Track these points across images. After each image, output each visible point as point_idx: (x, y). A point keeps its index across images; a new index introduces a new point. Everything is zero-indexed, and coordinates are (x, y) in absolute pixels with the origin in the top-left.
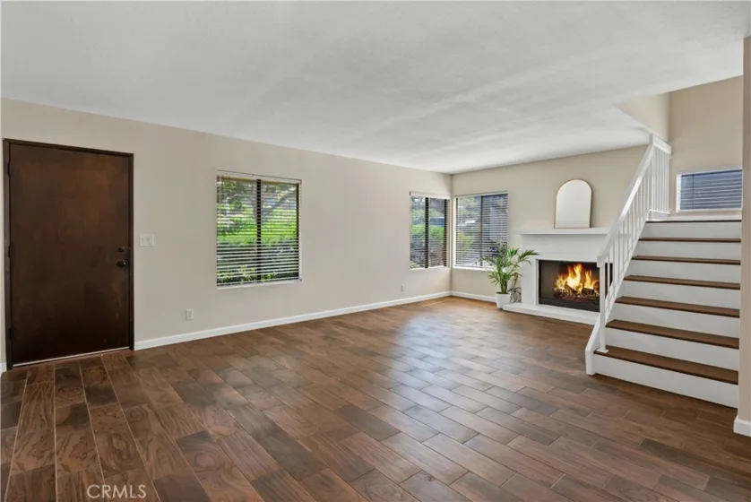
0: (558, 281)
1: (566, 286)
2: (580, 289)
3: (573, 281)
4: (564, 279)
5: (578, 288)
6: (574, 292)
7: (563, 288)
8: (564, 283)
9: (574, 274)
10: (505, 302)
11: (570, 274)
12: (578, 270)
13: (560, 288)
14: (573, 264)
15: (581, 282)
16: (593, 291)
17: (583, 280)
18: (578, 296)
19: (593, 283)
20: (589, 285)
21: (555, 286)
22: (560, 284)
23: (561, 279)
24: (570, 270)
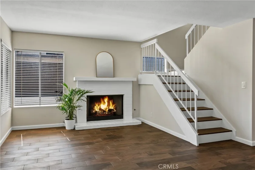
0: (95, 107)
1: (100, 109)
2: (107, 110)
3: (104, 106)
4: (99, 105)
5: (106, 109)
6: (104, 111)
7: (98, 110)
8: (99, 107)
9: (104, 102)
10: (68, 124)
11: (102, 102)
12: (106, 100)
13: (97, 110)
14: (103, 97)
15: (107, 106)
16: (113, 110)
17: (109, 105)
18: (107, 113)
19: (114, 106)
20: (112, 107)
21: (94, 110)
22: (97, 108)
23: (97, 105)
24: (102, 100)
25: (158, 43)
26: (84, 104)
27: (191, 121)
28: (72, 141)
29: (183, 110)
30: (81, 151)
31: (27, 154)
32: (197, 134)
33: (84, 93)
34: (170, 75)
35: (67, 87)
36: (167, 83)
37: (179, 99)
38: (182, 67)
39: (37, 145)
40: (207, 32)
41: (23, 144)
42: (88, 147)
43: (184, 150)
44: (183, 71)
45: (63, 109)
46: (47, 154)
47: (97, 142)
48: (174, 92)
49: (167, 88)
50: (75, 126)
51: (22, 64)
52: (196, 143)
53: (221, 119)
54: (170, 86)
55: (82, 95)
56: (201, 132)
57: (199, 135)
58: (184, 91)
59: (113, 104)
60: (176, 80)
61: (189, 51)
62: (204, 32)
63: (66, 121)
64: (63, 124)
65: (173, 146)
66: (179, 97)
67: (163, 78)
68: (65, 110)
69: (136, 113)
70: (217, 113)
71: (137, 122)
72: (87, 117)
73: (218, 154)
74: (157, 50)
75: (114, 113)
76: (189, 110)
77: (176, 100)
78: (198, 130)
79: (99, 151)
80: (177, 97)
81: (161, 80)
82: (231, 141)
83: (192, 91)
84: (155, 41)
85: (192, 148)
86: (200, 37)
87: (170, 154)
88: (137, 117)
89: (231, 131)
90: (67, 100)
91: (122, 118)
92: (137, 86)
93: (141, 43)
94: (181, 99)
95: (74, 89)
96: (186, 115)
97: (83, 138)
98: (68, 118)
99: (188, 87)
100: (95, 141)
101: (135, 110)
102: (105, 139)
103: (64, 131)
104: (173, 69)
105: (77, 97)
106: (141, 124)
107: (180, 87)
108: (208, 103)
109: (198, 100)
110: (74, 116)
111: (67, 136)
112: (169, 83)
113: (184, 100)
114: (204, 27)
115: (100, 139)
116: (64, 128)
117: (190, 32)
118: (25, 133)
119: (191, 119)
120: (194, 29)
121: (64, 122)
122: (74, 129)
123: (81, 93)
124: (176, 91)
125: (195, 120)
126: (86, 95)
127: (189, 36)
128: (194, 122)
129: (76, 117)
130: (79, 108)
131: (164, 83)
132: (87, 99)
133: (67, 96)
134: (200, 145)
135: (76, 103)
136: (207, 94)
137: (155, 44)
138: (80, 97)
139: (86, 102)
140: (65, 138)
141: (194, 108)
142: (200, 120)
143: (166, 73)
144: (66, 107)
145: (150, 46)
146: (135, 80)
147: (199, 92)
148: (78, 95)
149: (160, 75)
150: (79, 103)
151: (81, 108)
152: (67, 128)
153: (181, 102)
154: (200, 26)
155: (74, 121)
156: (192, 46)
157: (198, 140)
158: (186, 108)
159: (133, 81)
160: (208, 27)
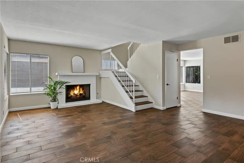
0: (71, 92)
1: (74, 94)
2: (79, 94)
3: (76, 92)
4: (73, 91)
5: (78, 94)
6: (77, 95)
7: (73, 95)
8: (73, 93)
9: (77, 89)
10: (53, 105)
12: (78, 88)
13: (72, 95)
14: (76, 86)
16: (83, 94)
17: (80, 91)
18: (78, 96)
19: (83, 91)
20: (81, 92)
21: (70, 94)
22: (72, 93)
23: (72, 91)
24: (75, 88)
25: (112, 51)
26: (64, 91)
27: (131, 98)
28: (57, 115)
29: (127, 92)
30: (65, 120)
31: (27, 125)
32: (135, 105)
33: (64, 84)
34: (119, 71)
35: (52, 80)
36: (118, 76)
37: (125, 86)
38: (126, 67)
39: (33, 119)
40: (140, 46)
41: (22, 119)
42: (70, 117)
43: (128, 114)
44: (127, 69)
45: (48, 94)
46: (42, 124)
47: (75, 114)
48: (122, 82)
49: (118, 79)
50: (57, 106)
51: (16, 64)
52: (134, 111)
53: (147, 97)
54: (119, 78)
55: (63, 85)
56: (137, 104)
57: (136, 106)
58: (128, 81)
59: (83, 89)
60: (123, 74)
61: (130, 57)
62: (138, 46)
63: (51, 103)
64: (48, 105)
65: (122, 113)
66: (125, 84)
67: (116, 73)
68: (51, 95)
69: (98, 96)
70: (145, 93)
71: (99, 101)
72: (66, 100)
73: (145, 115)
74: (112, 56)
75: (83, 96)
76: (130, 92)
77: (123, 86)
78: (135, 103)
79: (77, 119)
80: (124, 85)
81: (114, 74)
82: (152, 108)
83: (132, 81)
84: (110, 50)
85: (132, 113)
86: (136, 49)
87: (120, 117)
88: (99, 98)
89: (152, 103)
90: (52, 88)
91: (90, 99)
92: (99, 78)
93: (101, 51)
94: (126, 86)
95: (57, 81)
96: (129, 95)
97: (65, 113)
98: (52, 101)
99: (130, 78)
100: (73, 114)
101: (98, 94)
102: (80, 112)
103: (50, 109)
104: (121, 68)
105: (59, 86)
106: (102, 102)
107: (125, 79)
108: (141, 88)
109: (135, 86)
110: (57, 99)
111: (54, 113)
112: (119, 76)
113: (128, 86)
114: (138, 44)
115: (77, 113)
116: (50, 107)
117: (130, 45)
118: (20, 113)
119: (132, 97)
120: (132, 44)
121: (50, 104)
122: (57, 108)
123: (62, 83)
124: (123, 81)
125: (134, 98)
126: (65, 85)
127: (130, 48)
128: (133, 98)
129: (58, 100)
130: (60, 94)
131: (116, 76)
132: (66, 87)
133: (52, 86)
134: (136, 111)
135: (58, 90)
136: (140, 82)
137: (110, 52)
138: (61, 86)
139: (65, 90)
140: (52, 114)
141: (133, 91)
142: (136, 97)
143: (117, 70)
144: (51, 93)
145: (107, 53)
146: (98, 74)
147: (135, 81)
148: (60, 85)
149: (113, 71)
150: (61, 90)
151: (61, 94)
152: (52, 108)
153: (126, 87)
154: (136, 43)
155: (57, 102)
156: (131, 54)
157: (135, 108)
158: (129, 91)
159: (96, 75)
160: (140, 44)
